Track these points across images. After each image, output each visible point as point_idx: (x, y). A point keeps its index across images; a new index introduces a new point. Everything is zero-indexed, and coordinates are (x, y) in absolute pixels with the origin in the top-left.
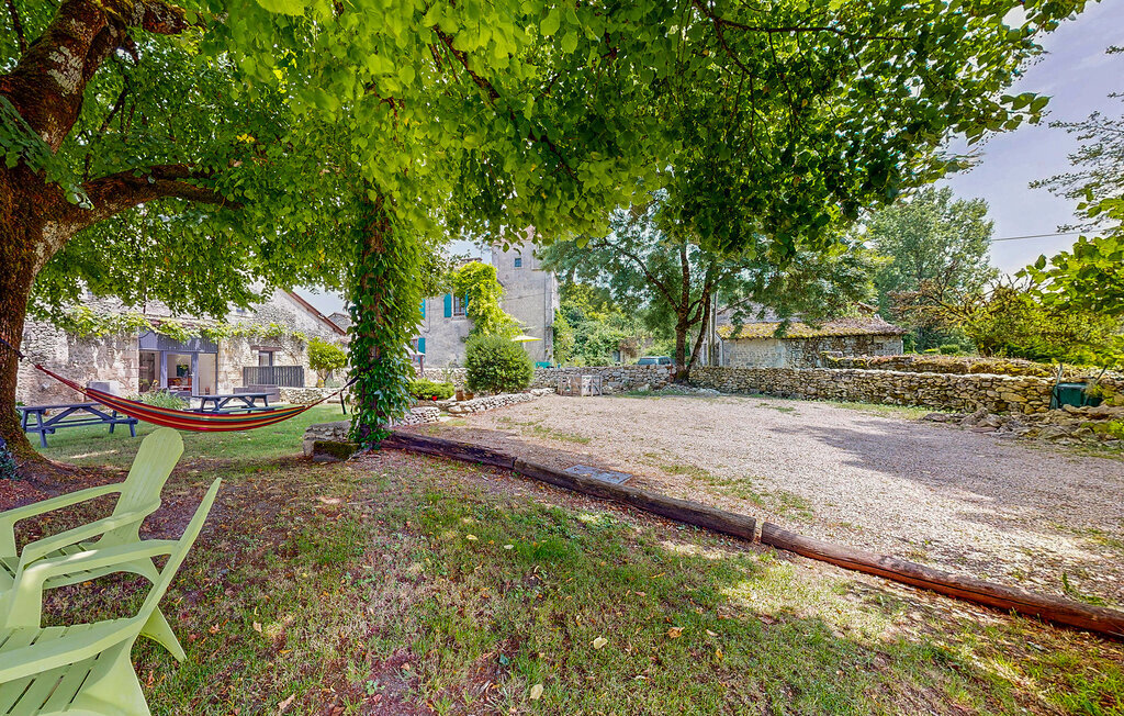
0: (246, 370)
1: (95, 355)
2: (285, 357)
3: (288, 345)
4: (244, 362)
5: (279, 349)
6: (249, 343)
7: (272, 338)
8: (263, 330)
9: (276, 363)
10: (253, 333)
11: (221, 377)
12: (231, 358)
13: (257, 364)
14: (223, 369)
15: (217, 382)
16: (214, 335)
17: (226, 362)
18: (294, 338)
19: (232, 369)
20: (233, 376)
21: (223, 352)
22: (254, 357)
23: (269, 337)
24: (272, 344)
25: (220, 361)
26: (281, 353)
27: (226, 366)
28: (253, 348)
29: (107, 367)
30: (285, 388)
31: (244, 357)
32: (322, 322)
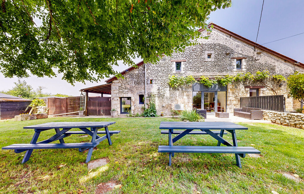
0: (241, 100)
1: (178, 94)
2: (268, 91)
3: (270, 85)
4: (241, 95)
5: (262, 87)
6: (243, 84)
7: (258, 81)
8: (252, 76)
9: (261, 95)
10: (246, 79)
11: (228, 103)
12: (233, 93)
13: (248, 95)
14: (229, 99)
15: (226, 105)
16: (224, 82)
17: (231, 95)
18: (274, 79)
19: (234, 99)
20: (235, 102)
21: (229, 90)
22: (247, 92)
23: (256, 81)
24: (258, 84)
25: (228, 95)
26: (264, 89)
27: (231, 97)
28: (246, 87)
29: (182, 99)
30: (267, 111)
31: (241, 92)
32: (296, 67)
